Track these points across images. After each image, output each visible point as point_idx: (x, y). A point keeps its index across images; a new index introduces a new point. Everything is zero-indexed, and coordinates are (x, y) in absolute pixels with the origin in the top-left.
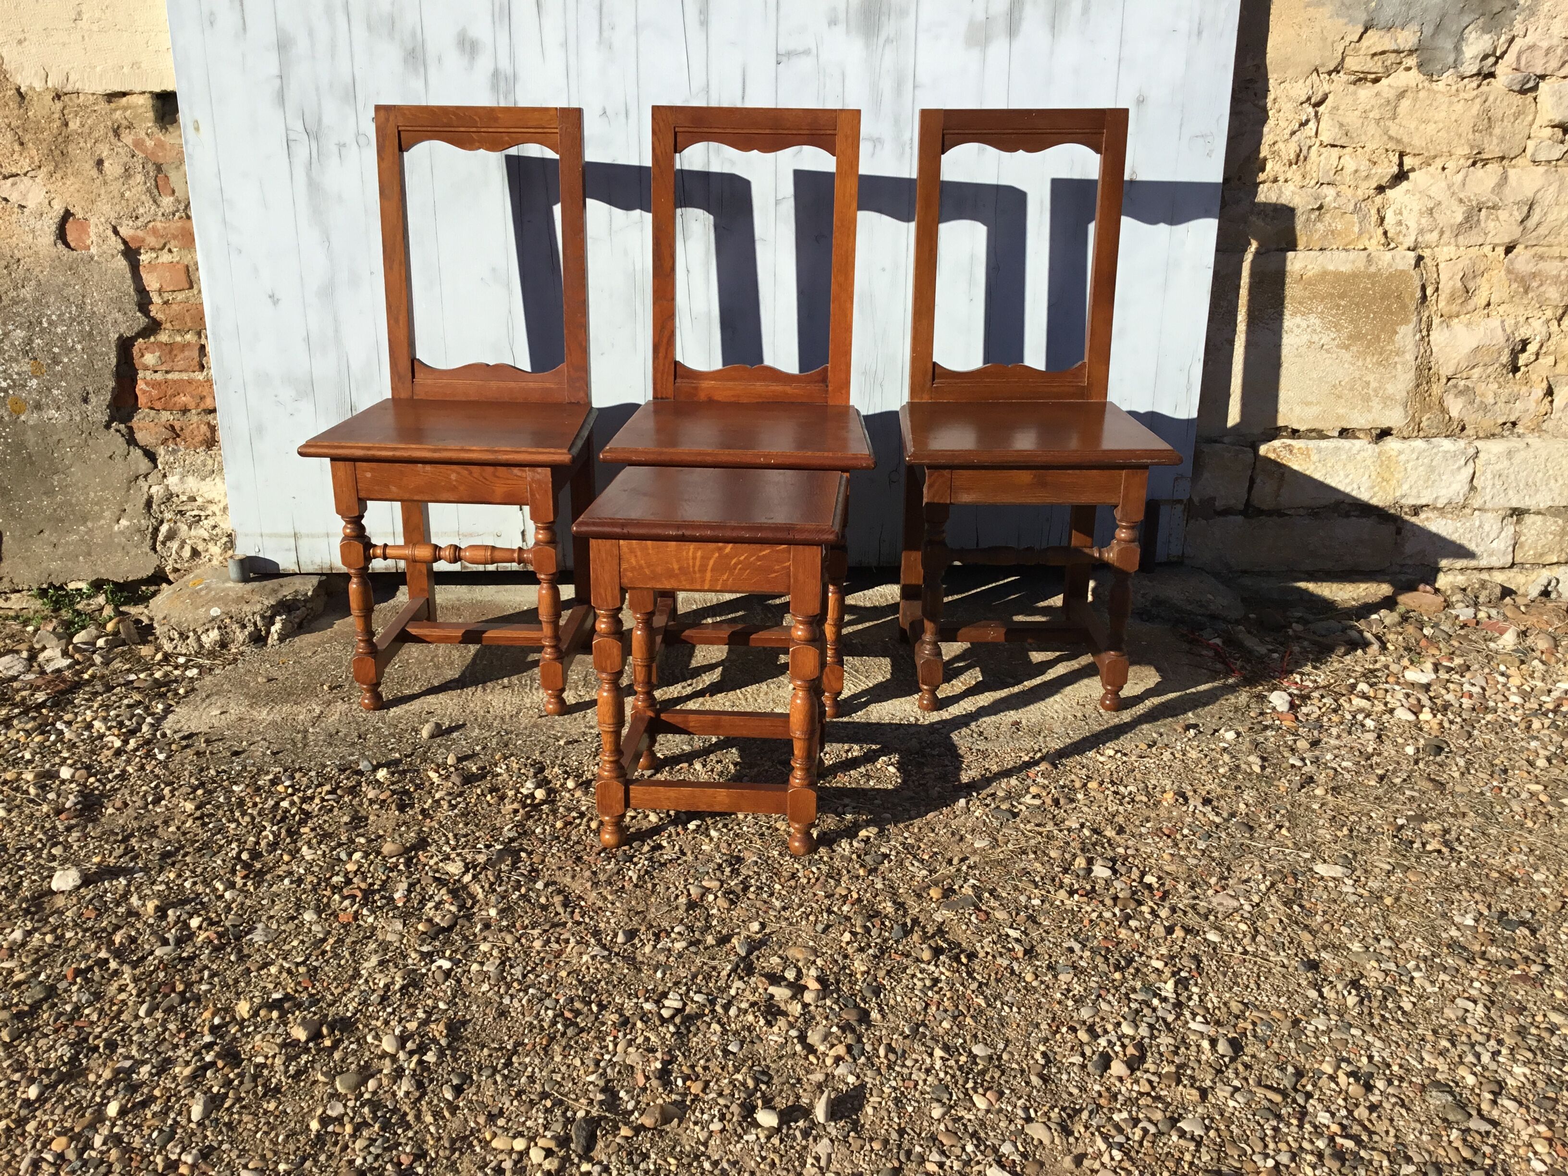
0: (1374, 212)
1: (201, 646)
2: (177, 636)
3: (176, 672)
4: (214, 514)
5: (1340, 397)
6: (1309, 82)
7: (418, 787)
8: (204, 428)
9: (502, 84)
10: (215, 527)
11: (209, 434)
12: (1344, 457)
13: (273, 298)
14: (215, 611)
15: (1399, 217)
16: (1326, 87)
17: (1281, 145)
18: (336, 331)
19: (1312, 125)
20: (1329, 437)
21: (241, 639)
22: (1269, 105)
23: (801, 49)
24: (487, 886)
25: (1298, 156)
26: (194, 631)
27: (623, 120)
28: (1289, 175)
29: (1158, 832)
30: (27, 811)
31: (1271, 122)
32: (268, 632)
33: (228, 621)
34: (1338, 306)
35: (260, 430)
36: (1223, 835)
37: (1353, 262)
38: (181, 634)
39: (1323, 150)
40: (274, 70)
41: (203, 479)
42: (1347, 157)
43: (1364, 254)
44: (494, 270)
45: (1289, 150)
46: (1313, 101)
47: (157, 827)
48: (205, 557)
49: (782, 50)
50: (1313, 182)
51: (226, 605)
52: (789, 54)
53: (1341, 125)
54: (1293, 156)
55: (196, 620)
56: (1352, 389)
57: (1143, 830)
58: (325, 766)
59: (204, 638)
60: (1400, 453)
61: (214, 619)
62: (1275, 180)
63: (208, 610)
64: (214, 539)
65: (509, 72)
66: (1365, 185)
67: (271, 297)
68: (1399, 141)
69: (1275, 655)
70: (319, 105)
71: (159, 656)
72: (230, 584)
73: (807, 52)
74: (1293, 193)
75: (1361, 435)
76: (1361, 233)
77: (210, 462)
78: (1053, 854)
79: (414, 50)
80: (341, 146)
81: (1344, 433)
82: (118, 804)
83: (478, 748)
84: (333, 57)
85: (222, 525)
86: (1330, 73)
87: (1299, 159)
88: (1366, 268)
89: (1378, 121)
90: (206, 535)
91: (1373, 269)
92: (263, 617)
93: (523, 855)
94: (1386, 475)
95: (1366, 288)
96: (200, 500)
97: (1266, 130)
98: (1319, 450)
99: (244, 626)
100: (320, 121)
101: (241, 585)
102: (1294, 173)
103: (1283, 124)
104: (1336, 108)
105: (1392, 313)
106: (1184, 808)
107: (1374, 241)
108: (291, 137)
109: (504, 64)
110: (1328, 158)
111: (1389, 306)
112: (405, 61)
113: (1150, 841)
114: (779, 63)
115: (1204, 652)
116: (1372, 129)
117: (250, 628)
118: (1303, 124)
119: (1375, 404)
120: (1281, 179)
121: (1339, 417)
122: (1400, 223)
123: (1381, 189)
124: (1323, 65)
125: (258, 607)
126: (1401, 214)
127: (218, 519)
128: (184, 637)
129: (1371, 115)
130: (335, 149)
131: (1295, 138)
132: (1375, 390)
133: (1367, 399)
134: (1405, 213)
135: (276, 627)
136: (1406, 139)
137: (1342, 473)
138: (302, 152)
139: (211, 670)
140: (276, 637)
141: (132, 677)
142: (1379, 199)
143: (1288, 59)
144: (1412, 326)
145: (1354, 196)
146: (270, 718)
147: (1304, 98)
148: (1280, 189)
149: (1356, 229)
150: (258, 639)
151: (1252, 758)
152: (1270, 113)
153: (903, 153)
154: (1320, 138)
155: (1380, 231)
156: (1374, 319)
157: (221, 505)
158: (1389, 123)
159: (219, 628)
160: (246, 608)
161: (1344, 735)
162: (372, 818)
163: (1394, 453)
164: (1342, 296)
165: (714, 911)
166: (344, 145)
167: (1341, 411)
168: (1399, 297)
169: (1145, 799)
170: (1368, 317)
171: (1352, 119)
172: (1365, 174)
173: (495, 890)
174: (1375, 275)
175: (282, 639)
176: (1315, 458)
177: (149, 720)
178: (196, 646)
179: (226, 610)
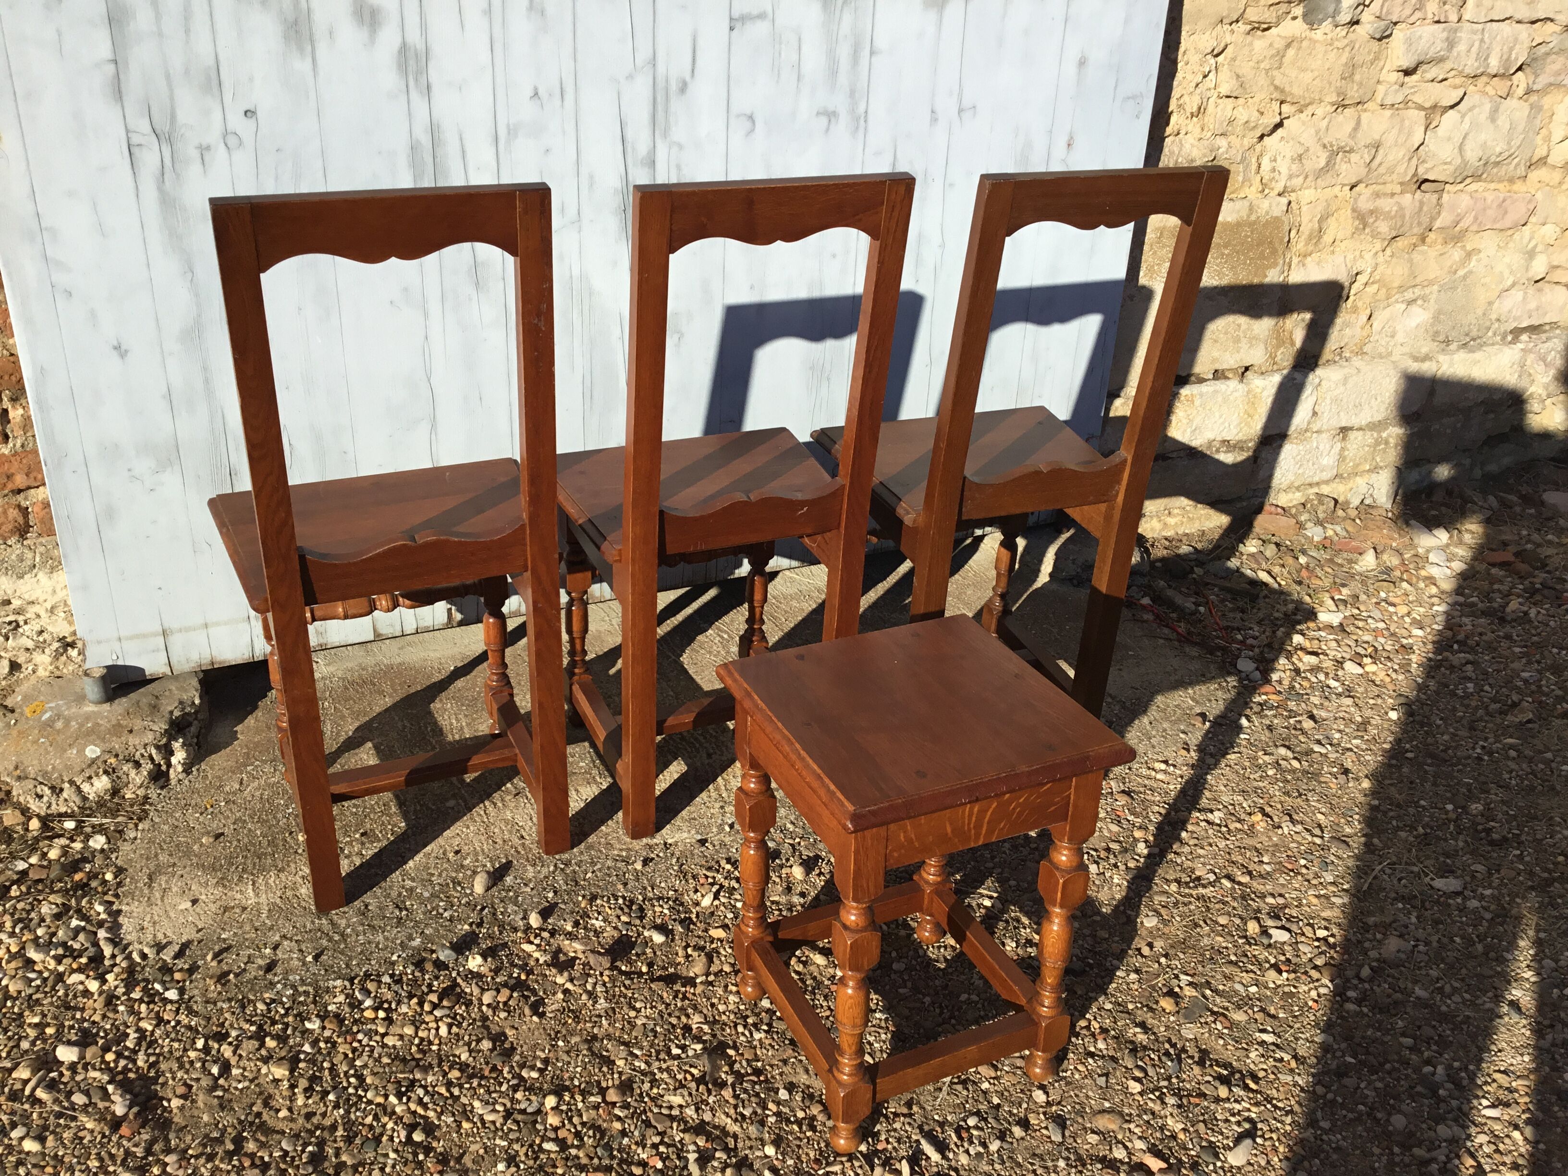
0: (1254, 160)
1: (85, 799)
2: (47, 791)
3: (78, 846)
4: (38, 616)
5: (1216, 341)
6: (1214, 34)
7: (530, 972)
8: (13, 513)
9: (412, 63)
10: (41, 632)
11: (21, 520)
12: (1220, 399)
13: (120, 350)
14: (92, 751)
15: (1274, 164)
16: (1228, 38)
17: (1186, 98)
18: (207, 381)
19: (1212, 76)
20: (1205, 380)
21: (138, 781)
22: (1180, 57)
23: (755, 12)
24: (732, 1112)
25: (1200, 108)
26: (72, 782)
27: (559, 103)
28: (1190, 128)
29: (1281, 868)
30: (67, 1135)
31: (1179, 76)
32: (169, 765)
33: (113, 760)
34: (1223, 254)
35: (110, 513)
36: (1332, 858)
37: (1239, 211)
38: (53, 788)
39: (1220, 101)
40: (104, 50)
41: (21, 577)
42: (1240, 108)
43: (1246, 203)
44: (406, 289)
45: (1192, 104)
46: (1215, 52)
47: (259, 1115)
48: (27, 669)
49: (736, 15)
50: (1209, 134)
51: (103, 740)
52: (744, 19)
53: (1238, 76)
54: (1195, 109)
55: (69, 768)
56: (1226, 333)
57: (1268, 868)
58: (393, 964)
59: (86, 787)
60: (1264, 389)
61: (93, 761)
62: (1178, 134)
63: (81, 751)
64: (41, 647)
65: (421, 47)
66: (1252, 134)
67: (117, 348)
68: (1282, 91)
69: (1202, 609)
70: (172, 98)
71: (34, 824)
72: (90, 708)
73: (762, 16)
74: (1192, 146)
75: (1230, 376)
76: (1243, 182)
77: (29, 555)
78: (1223, 920)
79: (296, 22)
80: (204, 150)
81: (1218, 375)
82: (181, 1090)
83: (551, 895)
84: (187, 31)
85: (50, 628)
86: (1231, 24)
87: (1200, 111)
88: (1248, 216)
89: (1267, 71)
90: (30, 644)
91: (1253, 218)
92: (158, 747)
93: (731, 1052)
94: (1251, 412)
95: (1247, 236)
96: (16, 603)
97: (1175, 83)
98: (1201, 395)
99: (137, 765)
100: (173, 117)
101: (107, 706)
102: (1193, 126)
103: (1189, 77)
104: (1234, 59)
105: (1265, 258)
106: (1280, 831)
107: (1253, 189)
108: (135, 140)
109: (414, 37)
110: (1223, 110)
111: (1263, 252)
112: (286, 38)
113: (1282, 881)
114: (732, 29)
115: (1145, 617)
116: (1262, 80)
117: (147, 767)
118: (1205, 76)
119: (1244, 345)
120: (1183, 132)
121: (1215, 360)
122: (1274, 170)
123: (1262, 137)
124: (1228, 16)
125: (149, 737)
126: (1275, 160)
127: (45, 621)
128: (56, 790)
129: (1262, 66)
130: (195, 154)
131: (1198, 91)
132: (1244, 332)
133: (1237, 340)
134: (1279, 159)
135: (179, 756)
136: (1287, 89)
137: (1217, 414)
138: (150, 159)
139: (121, 832)
140: (180, 768)
141: (21, 866)
142: (1258, 147)
143: (1200, 11)
144: (1278, 268)
145: (1242, 145)
146: (263, 899)
147: (1209, 50)
148: (1181, 141)
149: (1240, 179)
150: (159, 776)
151: (1283, 751)
152: (1179, 66)
153: (857, 128)
154: (1218, 90)
155: (1258, 178)
156: (1250, 265)
157: (48, 605)
158: (1275, 73)
159: (106, 772)
160: (133, 740)
161: (1326, 703)
162: (510, 1032)
163: (1259, 390)
164: (1226, 247)
165: (985, 1086)
166: (208, 148)
167: (1216, 354)
168: (1271, 242)
169: (1239, 826)
170: (1245, 264)
171: (1246, 69)
172: (1253, 124)
173: (743, 1116)
174: (1255, 222)
175: (187, 771)
176: (1197, 402)
177: (102, 934)
178: (78, 800)
179: (107, 746)
